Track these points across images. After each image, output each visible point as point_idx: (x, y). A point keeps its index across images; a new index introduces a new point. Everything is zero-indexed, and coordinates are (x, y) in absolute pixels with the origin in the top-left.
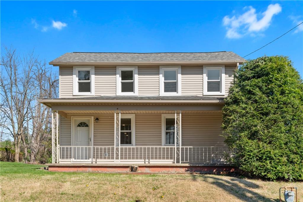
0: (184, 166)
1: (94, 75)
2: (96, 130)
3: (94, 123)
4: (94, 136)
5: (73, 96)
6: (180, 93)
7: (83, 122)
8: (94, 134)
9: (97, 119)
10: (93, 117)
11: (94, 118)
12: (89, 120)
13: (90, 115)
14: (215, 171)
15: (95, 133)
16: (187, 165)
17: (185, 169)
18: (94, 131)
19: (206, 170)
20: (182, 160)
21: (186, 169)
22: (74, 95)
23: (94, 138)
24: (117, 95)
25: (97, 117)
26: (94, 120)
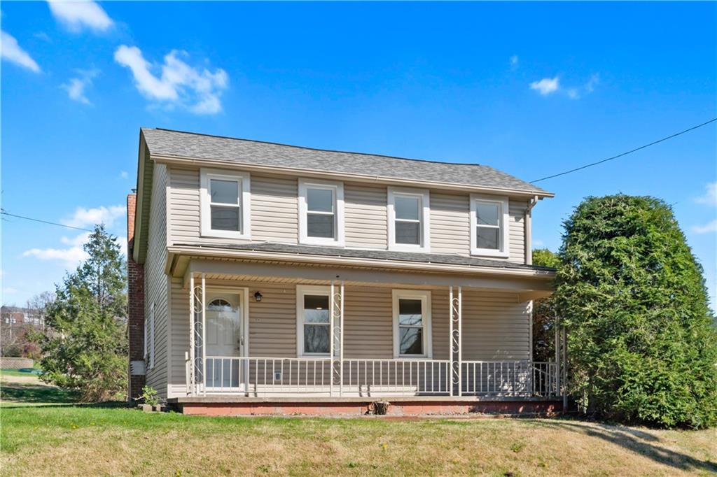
0: (469, 400)
1: (249, 194)
2: (254, 320)
3: (250, 302)
4: (250, 333)
5: (201, 237)
6: (428, 247)
7: (220, 299)
8: (250, 327)
9: (257, 294)
10: (247, 290)
11: (250, 292)
12: (239, 295)
13: (240, 284)
14: (521, 409)
15: (253, 325)
16: (474, 399)
17: (468, 407)
18: (250, 323)
19: (506, 408)
20: (464, 389)
21: (471, 407)
22: (202, 235)
23: (250, 338)
24: (300, 242)
25: (257, 290)
26: (250, 297)
